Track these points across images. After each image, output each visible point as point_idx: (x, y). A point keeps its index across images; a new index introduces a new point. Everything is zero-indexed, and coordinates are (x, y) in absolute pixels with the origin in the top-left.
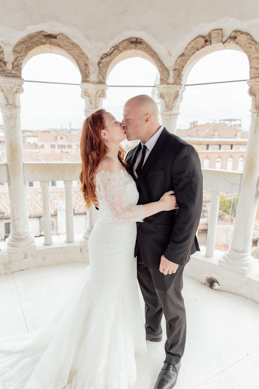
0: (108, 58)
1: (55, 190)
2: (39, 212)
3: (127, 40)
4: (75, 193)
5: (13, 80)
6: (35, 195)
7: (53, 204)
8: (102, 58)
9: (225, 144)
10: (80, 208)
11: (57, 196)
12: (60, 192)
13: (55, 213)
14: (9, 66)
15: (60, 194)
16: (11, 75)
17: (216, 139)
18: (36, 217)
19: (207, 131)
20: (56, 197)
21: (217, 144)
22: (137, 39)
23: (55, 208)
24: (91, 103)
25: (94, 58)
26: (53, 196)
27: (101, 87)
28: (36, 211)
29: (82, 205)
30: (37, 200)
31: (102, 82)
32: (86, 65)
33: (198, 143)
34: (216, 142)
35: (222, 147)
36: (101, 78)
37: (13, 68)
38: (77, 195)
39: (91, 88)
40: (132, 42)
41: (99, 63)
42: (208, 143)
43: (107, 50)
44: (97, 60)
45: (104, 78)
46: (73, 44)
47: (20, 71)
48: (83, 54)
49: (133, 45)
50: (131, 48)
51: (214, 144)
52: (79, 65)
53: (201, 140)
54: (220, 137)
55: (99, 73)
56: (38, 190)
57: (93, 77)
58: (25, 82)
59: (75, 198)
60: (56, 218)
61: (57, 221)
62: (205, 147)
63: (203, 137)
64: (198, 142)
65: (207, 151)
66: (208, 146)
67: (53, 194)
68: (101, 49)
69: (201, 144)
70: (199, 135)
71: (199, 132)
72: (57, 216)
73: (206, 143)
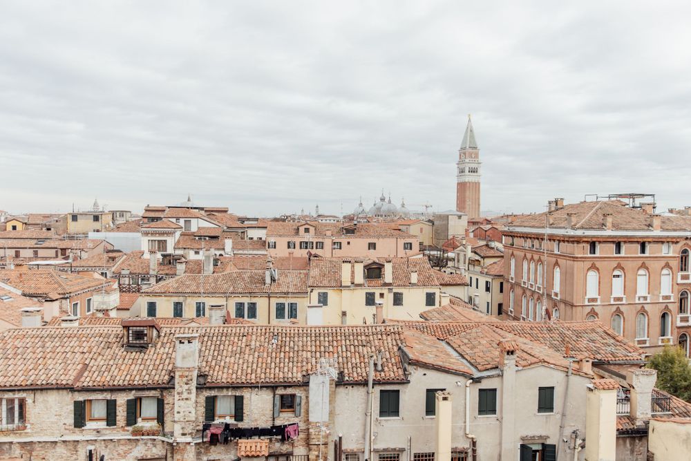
1: (305, 331)
2: (272, 376)
4: (343, 337)
6: (267, 340)
7: (300, 359)
9: (630, 240)
10: (355, 369)
11: (309, 343)
12: (313, 335)
13: (306, 380)
15: (313, 338)
17: (608, 232)
18: (267, 387)
19: (587, 217)
20: (307, 346)
21: (613, 242)
23: (304, 368)
26: (300, 343)
28: (268, 375)
29: (359, 365)
30: (270, 350)
33: (571, 239)
34: (610, 237)
35: (624, 247)
38: (348, 341)
42: (594, 240)
51: (606, 240)
53: (579, 233)
54: (616, 227)
56: (272, 330)
59: (344, 350)
60: (307, 391)
61: (307, 397)
62: (588, 247)
63: (582, 228)
64: (573, 237)
65: (593, 255)
66: (593, 244)
67: (301, 339)
69: (578, 242)
70: (573, 224)
71: (574, 219)
72: (308, 386)
73: (589, 240)
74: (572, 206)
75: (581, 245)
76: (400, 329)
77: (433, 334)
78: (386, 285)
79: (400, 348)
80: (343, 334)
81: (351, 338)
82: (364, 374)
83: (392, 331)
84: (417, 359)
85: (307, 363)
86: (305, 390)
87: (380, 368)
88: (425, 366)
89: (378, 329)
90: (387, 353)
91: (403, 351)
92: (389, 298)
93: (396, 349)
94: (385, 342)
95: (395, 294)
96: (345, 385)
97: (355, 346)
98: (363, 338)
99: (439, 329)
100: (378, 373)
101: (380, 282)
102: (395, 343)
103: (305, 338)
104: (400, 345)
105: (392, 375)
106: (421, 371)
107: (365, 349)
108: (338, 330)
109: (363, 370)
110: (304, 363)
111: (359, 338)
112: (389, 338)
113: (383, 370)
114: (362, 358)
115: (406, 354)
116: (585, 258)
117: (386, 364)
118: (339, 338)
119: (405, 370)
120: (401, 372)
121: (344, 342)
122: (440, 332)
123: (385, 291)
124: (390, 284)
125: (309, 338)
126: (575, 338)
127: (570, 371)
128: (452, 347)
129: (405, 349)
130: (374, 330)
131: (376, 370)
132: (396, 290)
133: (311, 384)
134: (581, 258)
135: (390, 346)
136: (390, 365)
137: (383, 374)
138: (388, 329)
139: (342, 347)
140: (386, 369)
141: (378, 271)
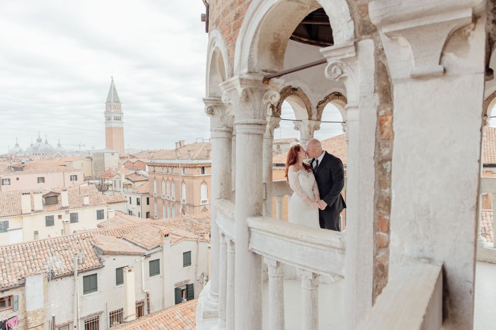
0: (324, 104)
1: (12, 248)
3: (334, 93)
4: (48, 247)
5: (277, 119)
7: (13, 269)
8: (319, 104)
11: (18, 256)
12: (21, 249)
13: (21, 282)
14: (276, 110)
15: (21, 252)
16: (276, 116)
19: (199, 152)
20: (17, 258)
22: (338, 93)
23: (18, 274)
24: (310, 134)
25: (314, 104)
26: (11, 258)
27: (318, 122)
31: (319, 120)
32: (310, 108)
33: (191, 166)
36: (319, 116)
37: (277, 111)
38: (52, 249)
39: (313, 123)
40: (336, 95)
41: (318, 107)
42: (204, 166)
43: (322, 99)
44: (316, 105)
45: (321, 117)
46: (304, 94)
47: (280, 112)
48: (309, 101)
49: (337, 97)
50: (336, 99)
52: (307, 109)
53: (195, 162)
55: (318, 114)
57: (314, 117)
58: (282, 120)
59: (50, 255)
60: (24, 290)
61: (24, 294)
62: (200, 170)
63: (197, 159)
65: (203, 175)
66: (203, 168)
67: (10, 254)
68: (319, 98)
69: (195, 167)
70: (191, 156)
71: (192, 153)
72: (24, 286)
73: (201, 166)
74: (190, 145)
75: (197, 169)
76: (92, 234)
77: (113, 235)
78: (63, 208)
79: (94, 247)
80: (47, 245)
81: (55, 246)
82: (70, 268)
83: (86, 236)
84: (108, 250)
85: (20, 270)
86: (22, 290)
87: (81, 262)
88: (114, 253)
89: (75, 237)
90: (85, 251)
91: (97, 248)
92: (67, 218)
93: (91, 247)
94: (82, 244)
95: (71, 215)
96: (55, 278)
97: (58, 251)
98: (65, 244)
99: (116, 231)
100: (80, 266)
101: (58, 206)
102: (90, 244)
103: (14, 253)
104: (94, 244)
105: (91, 265)
106: (112, 258)
107: (67, 251)
108: (42, 242)
109: (69, 265)
110: (18, 271)
111: (61, 245)
112: (85, 241)
113: (84, 263)
114: (66, 258)
115: (100, 249)
116: (199, 177)
117: (85, 258)
118: (44, 248)
119: (100, 259)
120: (97, 261)
121: (49, 250)
122: (117, 233)
123: (63, 213)
124: (67, 207)
125: (17, 253)
126: (198, 223)
127: (199, 240)
128: (128, 240)
129: (99, 246)
130: (72, 238)
131: (79, 264)
132: (72, 211)
133: (27, 284)
134: (197, 177)
135: (86, 246)
136: (88, 258)
137: (84, 265)
138: (83, 235)
139: (48, 253)
140: (86, 261)
141: (55, 198)
